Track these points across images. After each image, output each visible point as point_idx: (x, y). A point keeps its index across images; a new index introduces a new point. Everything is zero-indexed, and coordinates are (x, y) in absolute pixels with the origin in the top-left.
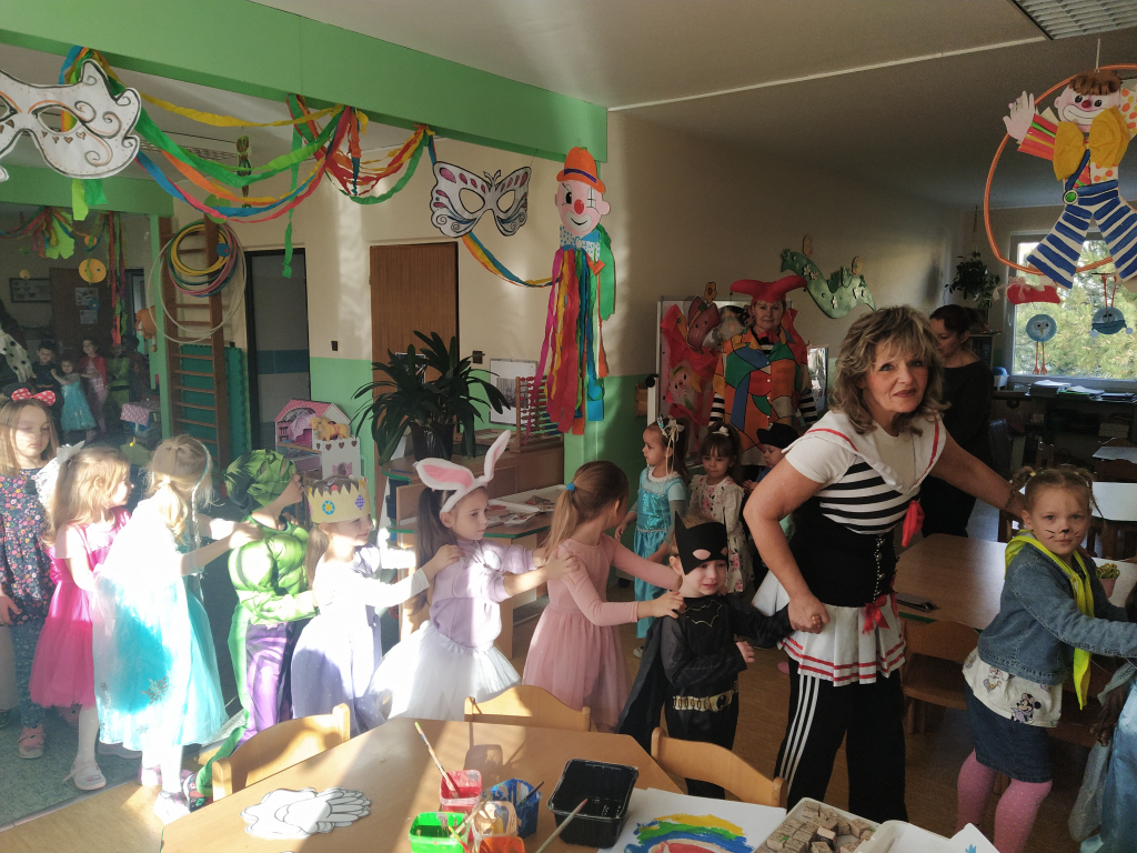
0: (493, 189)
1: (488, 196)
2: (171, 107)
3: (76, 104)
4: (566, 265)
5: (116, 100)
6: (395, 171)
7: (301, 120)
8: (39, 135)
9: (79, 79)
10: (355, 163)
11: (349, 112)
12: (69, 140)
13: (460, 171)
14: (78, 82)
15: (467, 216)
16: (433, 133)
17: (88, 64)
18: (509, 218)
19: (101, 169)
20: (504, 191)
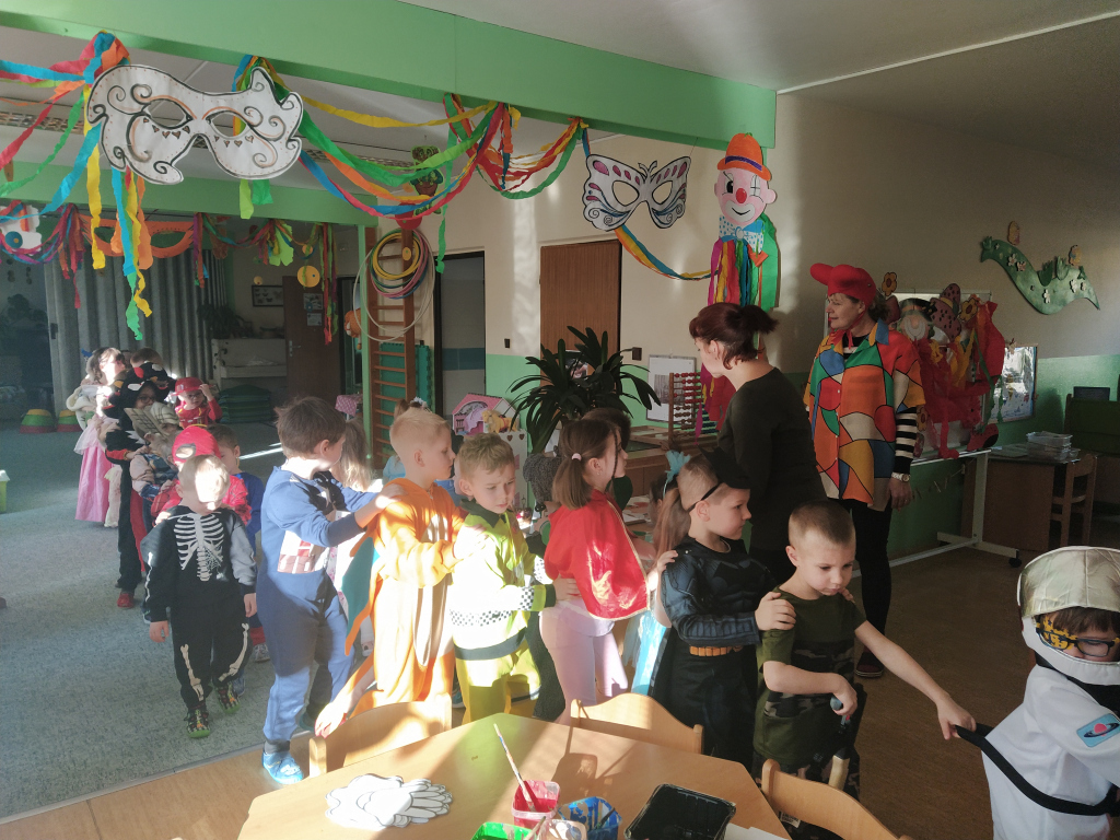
0: (648, 180)
1: (643, 188)
2: (341, 113)
3: (245, 109)
4: (725, 257)
5: (281, 104)
6: (547, 165)
7: (455, 120)
8: (212, 139)
9: (249, 86)
10: (507, 159)
11: (502, 108)
12: (238, 144)
13: (612, 163)
14: (247, 89)
15: (620, 208)
16: (587, 126)
17: (258, 72)
18: (665, 210)
19: (267, 171)
20: (660, 183)
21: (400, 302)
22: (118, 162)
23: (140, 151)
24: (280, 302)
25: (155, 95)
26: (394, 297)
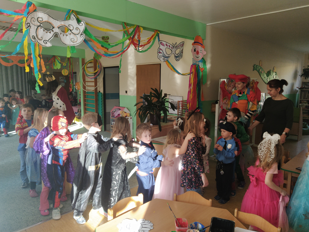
1: (173, 50)
3: (69, 25)
4: (194, 69)
5: (79, 24)
6: (149, 44)
7: (125, 30)
8: (60, 34)
9: (70, 19)
10: (139, 41)
11: (138, 27)
12: (67, 35)
13: (166, 43)
14: (69, 19)
15: (167, 56)
16: (159, 32)
17: (72, 14)
18: (178, 56)
19: (75, 43)
20: (177, 49)
21: (93, 80)
22: (34, 40)
23: (39, 37)
25: (44, 20)
26: (91, 78)
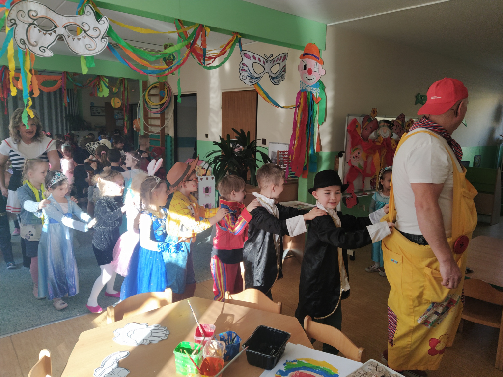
0: (269, 62)
1: (266, 66)
2: (127, 26)
3: (82, 23)
4: (302, 99)
5: (99, 22)
6: (223, 54)
7: (181, 31)
8: (67, 37)
9: (83, 13)
10: (204, 50)
11: (202, 27)
12: (79, 39)
13: (253, 54)
15: (256, 75)
16: (241, 37)
17: (88, 6)
18: (277, 77)
19: (92, 52)
20: (274, 64)
21: (158, 116)
22: (22, 46)
23: (32, 41)
24: (104, 114)
25: (39, 15)
26: (156, 113)
